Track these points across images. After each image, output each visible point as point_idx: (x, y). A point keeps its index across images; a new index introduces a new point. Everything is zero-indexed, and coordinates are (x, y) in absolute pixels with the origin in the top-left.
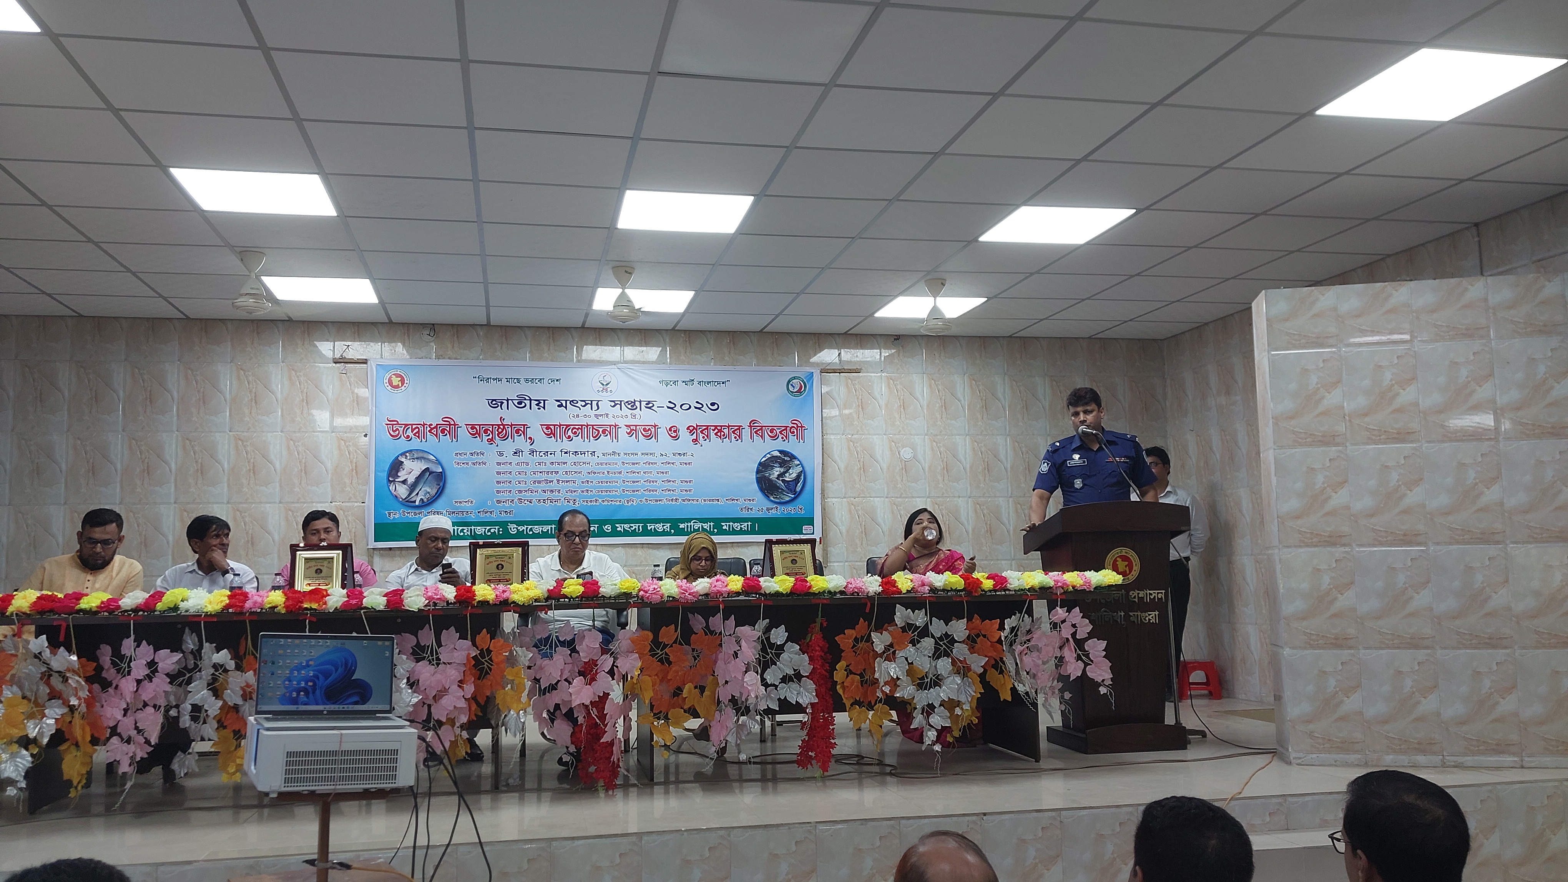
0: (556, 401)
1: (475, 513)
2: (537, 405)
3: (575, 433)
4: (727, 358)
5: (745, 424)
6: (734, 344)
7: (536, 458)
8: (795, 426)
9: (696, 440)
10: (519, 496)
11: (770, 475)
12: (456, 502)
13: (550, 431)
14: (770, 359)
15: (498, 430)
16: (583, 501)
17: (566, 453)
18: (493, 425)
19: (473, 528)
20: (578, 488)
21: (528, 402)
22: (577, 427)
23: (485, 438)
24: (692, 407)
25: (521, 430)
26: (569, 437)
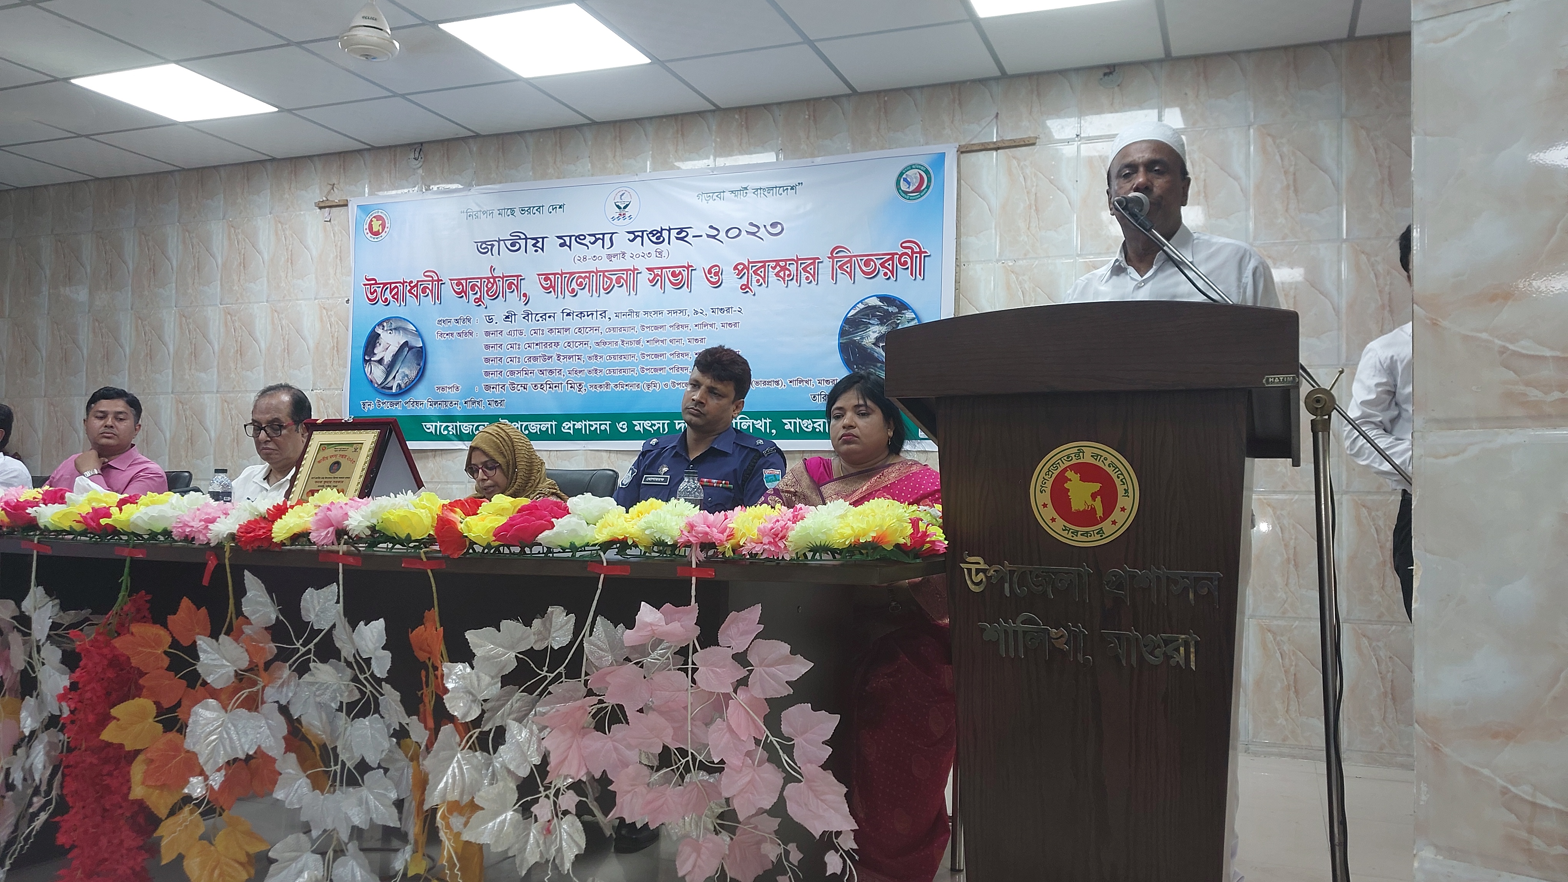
0: (558, 237)
1: (461, 403)
2: (534, 245)
3: (580, 284)
4: (803, 146)
5: (823, 253)
6: (815, 120)
7: (533, 324)
8: (909, 251)
9: (747, 286)
10: (510, 379)
11: (862, 338)
12: (438, 388)
13: (549, 282)
14: (874, 139)
15: (487, 286)
16: (591, 386)
17: (568, 314)
18: (481, 278)
19: (458, 424)
20: (585, 366)
21: (522, 242)
22: (583, 275)
23: (472, 298)
24: (744, 233)
25: (513, 283)
26: (573, 290)
